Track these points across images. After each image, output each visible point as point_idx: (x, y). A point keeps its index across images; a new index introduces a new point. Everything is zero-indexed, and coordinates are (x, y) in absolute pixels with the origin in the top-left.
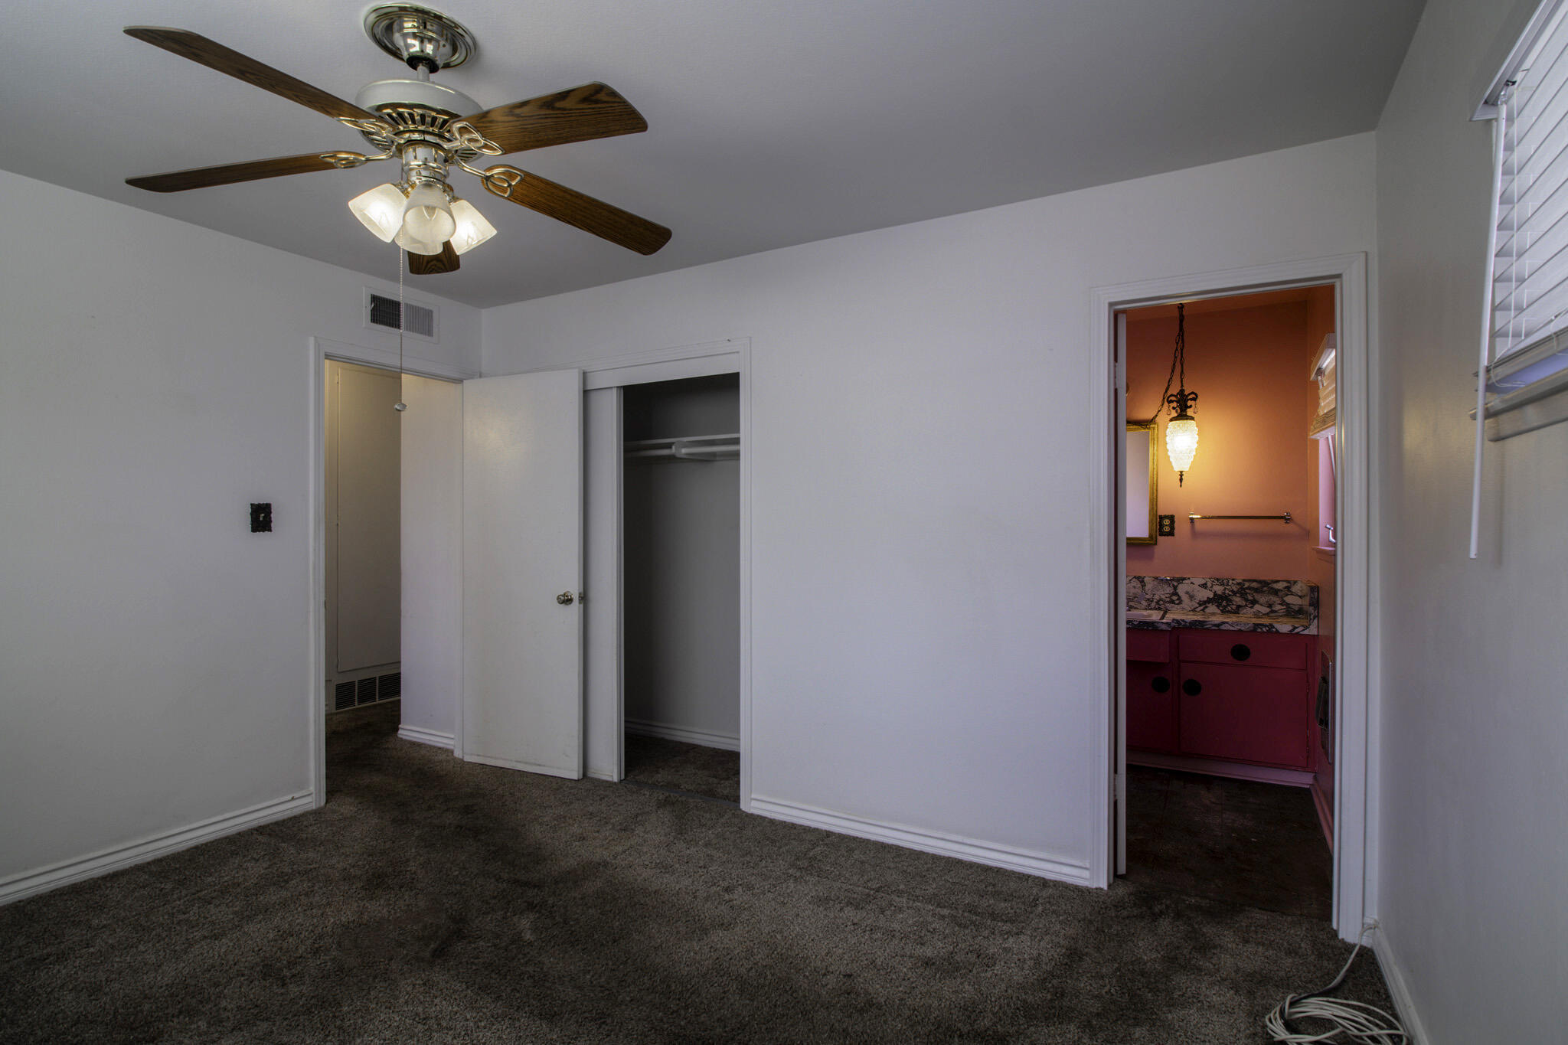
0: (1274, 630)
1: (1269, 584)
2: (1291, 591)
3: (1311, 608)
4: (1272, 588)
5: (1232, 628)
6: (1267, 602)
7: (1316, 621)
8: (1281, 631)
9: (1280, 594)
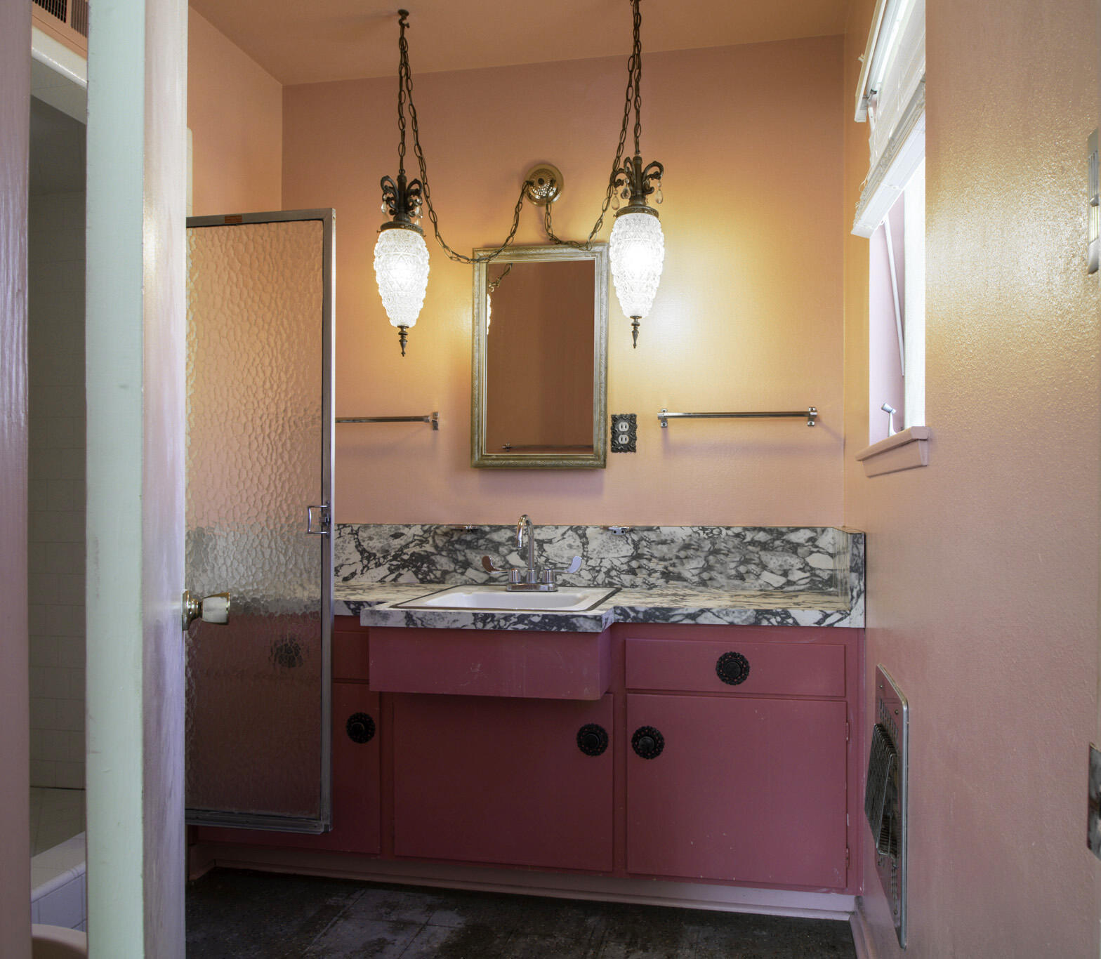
0: (790, 621)
1: (782, 534)
2: (817, 547)
3: (854, 575)
4: (789, 542)
5: (718, 621)
6: (781, 566)
7: (861, 600)
8: (802, 624)
9: (800, 551)
